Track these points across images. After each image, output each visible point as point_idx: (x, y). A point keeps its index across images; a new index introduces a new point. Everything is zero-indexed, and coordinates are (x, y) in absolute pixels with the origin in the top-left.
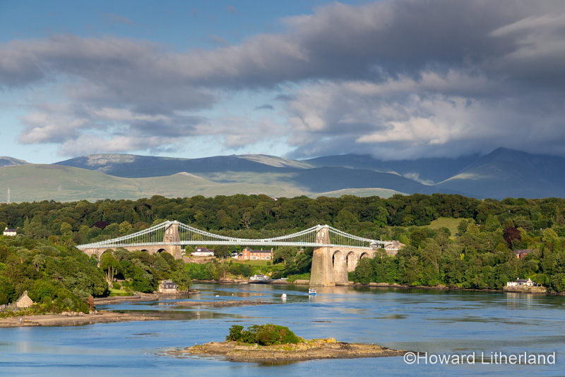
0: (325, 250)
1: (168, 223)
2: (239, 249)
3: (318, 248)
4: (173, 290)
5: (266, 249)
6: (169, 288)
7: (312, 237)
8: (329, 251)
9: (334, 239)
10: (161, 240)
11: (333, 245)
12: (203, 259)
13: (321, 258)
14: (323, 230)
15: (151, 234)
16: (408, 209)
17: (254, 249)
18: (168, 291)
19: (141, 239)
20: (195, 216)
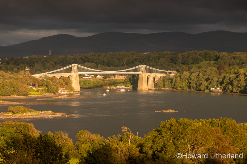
0: (143, 75)
1: (73, 65)
2: (114, 75)
3: (140, 74)
4: (65, 92)
5: (125, 75)
6: (63, 91)
7: (138, 70)
8: (145, 76)
9: (148, 71)
10: (70, 72)
11: (147, 73)
12: (99, 79)
13: (142, 78)
14: (143, 67)
15: (66, 69)
16: (190, 57)
17: (121, 75)
18: (63, 93)
19: (61, 72)
20: (104, 61)
